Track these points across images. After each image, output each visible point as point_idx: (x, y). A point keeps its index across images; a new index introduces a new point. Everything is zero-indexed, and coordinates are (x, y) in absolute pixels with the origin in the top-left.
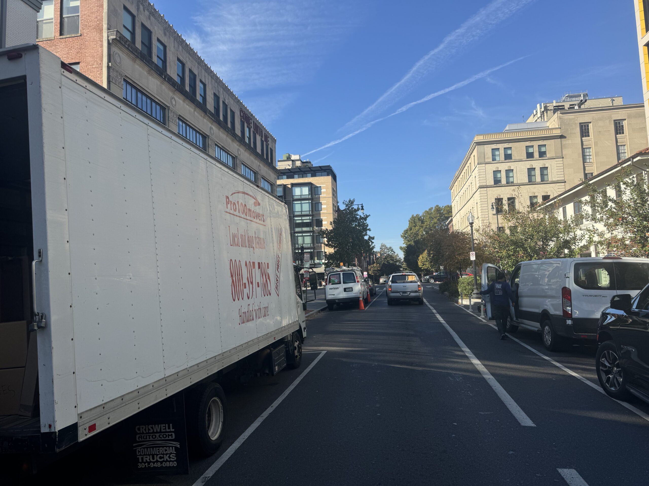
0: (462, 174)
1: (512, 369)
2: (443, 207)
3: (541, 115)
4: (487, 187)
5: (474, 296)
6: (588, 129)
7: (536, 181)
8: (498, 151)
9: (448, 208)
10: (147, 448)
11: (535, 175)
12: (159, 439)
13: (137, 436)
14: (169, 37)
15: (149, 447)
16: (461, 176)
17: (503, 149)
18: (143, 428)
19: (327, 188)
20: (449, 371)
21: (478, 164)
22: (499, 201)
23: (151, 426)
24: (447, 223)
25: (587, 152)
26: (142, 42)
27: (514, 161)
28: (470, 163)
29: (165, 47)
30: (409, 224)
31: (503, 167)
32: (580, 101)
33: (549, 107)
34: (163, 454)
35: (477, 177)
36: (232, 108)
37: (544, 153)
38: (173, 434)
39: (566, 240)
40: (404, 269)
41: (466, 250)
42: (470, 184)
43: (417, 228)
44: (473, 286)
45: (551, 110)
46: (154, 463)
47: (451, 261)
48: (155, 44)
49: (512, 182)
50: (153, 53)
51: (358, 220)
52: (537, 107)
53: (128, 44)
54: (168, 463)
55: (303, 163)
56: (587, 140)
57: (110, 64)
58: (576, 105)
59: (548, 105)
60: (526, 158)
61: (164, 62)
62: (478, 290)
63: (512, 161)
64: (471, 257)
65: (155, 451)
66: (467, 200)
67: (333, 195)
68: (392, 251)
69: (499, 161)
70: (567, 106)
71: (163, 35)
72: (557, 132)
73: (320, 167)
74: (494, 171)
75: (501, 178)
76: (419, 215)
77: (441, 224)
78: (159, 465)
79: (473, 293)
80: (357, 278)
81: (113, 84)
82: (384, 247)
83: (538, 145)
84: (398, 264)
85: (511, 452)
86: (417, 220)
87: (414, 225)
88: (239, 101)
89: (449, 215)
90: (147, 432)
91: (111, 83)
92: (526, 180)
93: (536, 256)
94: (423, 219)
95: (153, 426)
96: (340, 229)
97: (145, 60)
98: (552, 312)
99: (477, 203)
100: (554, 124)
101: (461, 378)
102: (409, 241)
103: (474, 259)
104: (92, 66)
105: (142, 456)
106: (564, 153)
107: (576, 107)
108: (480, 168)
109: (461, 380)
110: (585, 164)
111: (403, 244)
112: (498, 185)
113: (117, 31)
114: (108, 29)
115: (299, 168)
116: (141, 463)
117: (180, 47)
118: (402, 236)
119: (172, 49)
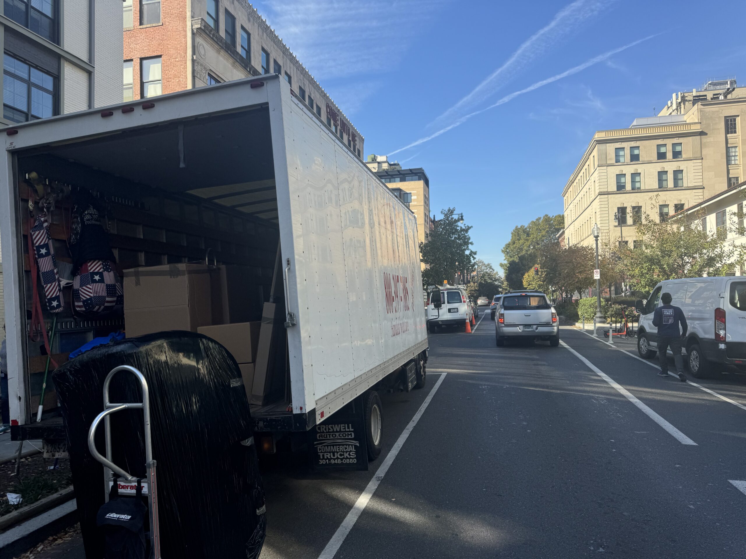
0: (579, 177)
1: (658, 394)
2: (553, 216)
3: (677, 107)
4: (608, 193)
5: (598, 320)
6: (735, 124)
7: (667, 187)
8: (622, 151)
9: (560, 218)
10: (328, 446)
11: (667, 180)
12: (339, 438)
13: (318, 435)
14: (254, 24)
15: (329, 445)
16: (577, 181)
17: (629, 148)
18: (323, 427)
19: (418, 195)
20: (592, 395)
21: (599, 166)
22: (622, 211)
23: (331, 426)
24: (557, 236)
25: (732, 152)
26: (226, 31)
27: (642, 162)
28: (589, 165)
29: (249, 35)
30: (512, 236)
31: (628, 170)
32: (726, 90)
33: (687, 97)
34: (343, 452)
35: (597, 182)
36: (318, 104)
37: (680, 153)
38: (353, 434)
39: (711, 257)
40: (503, 289)
41: (589, 268)
42: (588, 190)
43: (521, 241)
44: (596, 308)
45: (690, 101)
46: (334, 459)
47: (569, 281)
48: (239, 32)
49: (639, 188)
50: (237, 42)
51: (459, 232)
52: (672, 97)
53: (213, 34)
54: (348, 460)
55: (391, 165)
56: (733, 137)
57: (195, 57)
58: (721, 95)
59: (686, 95)
60: (657, 159)
61: (248, 52)
62: (601, 313)
63: (639, 162)
64: (595, 275)
65: (336, 449)
66: (583, 209)
67: (425, 202)
68: (490, 269)
69: (623, 163)
70: (710, 95)
71: (247, 21)
72: (697, 128)
73: (411, 170)
74: (617, 175)
75: (625, 183)
76: (524, 226)
77: (550, 236)
78: (339, 461)
79: (595, 316)
80: (463, 297)
81: (198, 79)
82: (481, 264)
83: (673, 144)
84: (496, 283)
85: (678, 466)
86: (521, 232)
87: (518, 238)
88: (325, 95)
89: (560, 227)
90: (327, 430)
91: (196, 78)
92: (656, 186)
93: (674, 274)
94: (529, 231)
95: (333, 426)
96: (438, 242)
97: (230, 52)
98: (702, 335)
99: (596, 213)
100: (692, 118)
101: (605, 401)
102: (511, 257)
103: (599, 278)
104: (175, 59)
105: (323, 454)
106: (704, 153)
107: (722, 97)
108: (601, 171)
109: (606, 403)
110: (729, 166)
111: (504, 260)
112: (621, 192)
113: (202, 19)
114: (192, 17)
115: (386, 172)
116: (322, 459)
117: (265, 34)
118: (503, 251)
119: (257, 37)
